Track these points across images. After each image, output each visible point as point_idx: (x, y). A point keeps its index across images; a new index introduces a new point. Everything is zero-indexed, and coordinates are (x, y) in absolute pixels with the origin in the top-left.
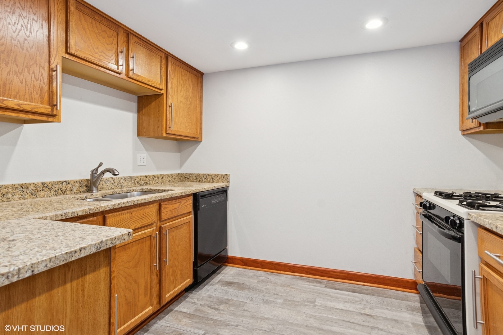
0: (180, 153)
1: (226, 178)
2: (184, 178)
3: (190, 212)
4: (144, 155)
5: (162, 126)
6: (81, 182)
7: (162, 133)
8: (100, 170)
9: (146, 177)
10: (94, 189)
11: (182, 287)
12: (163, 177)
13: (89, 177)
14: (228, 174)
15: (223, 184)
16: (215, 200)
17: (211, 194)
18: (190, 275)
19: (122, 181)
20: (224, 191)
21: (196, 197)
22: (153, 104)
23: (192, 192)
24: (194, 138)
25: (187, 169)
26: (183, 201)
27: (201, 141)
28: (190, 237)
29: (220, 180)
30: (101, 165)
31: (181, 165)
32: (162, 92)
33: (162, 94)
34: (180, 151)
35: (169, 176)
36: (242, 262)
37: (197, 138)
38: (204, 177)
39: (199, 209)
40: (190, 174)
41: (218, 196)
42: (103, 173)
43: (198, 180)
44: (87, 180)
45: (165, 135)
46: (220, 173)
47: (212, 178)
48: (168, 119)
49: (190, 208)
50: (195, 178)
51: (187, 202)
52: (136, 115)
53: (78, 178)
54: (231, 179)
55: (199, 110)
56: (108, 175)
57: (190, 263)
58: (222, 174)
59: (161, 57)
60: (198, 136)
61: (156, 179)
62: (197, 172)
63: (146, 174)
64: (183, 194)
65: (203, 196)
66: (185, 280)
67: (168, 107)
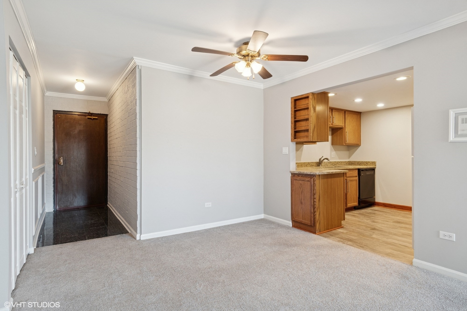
0: (349, 151)
1: (374, 163)
2: (351, 163)
3: (356, 176)
4: (334, 153)
5: (343, 141)
6: (316, 163)
7: (343, 144)
8: (322, 159)
9: (335, 162)
10: (320, 165)
11: (353, 204)
12: (341, 162)
13: (318, 161)
14: (375, 161)
15: (372, 166)
16: (368, 173)
17: (366, 170)
18: (357, 201)
19: (327, 163)
20: (373, 170)
21: (359, 170)
22: (339, 131)
23: (358, 168)
24: (357, 144)
25: (352, 159)
26: (354, 171)
27: (360, 145)
28: (356, 186)
29: (371, 165)
30: (323, 157)
31: (349, 157)
32: (343, 127)
33: (343, 128)
34: (348, 150)
35: (344, 162)
36: (384, 205)
37: (358, 144)
38: (362, 163)
39: (361, 175)
40: (354, 162)
41: (370, 171)
42: (324, 160)
43: (359, 164)
44: (318, 162)
45: (344, 144)
46: (371, 161)
47: (367, 163)
48: (346, 138)
49: (357, 175)
50: (357, 163)
51: (355, 172)
52: (331, 136)
53: (315, 161)
54: (377, 164)
55: (359, 131)
56: (325, 161)
57: (357, 197)
58: (372, 161)
59: (343, 113)
60: (359, 143)
61: (339, 163)
62: (358, 161)
63: (335, 161)
64: (354, 168)
65: (362, 170)
66: (355, 203)
67: (346, 133)
